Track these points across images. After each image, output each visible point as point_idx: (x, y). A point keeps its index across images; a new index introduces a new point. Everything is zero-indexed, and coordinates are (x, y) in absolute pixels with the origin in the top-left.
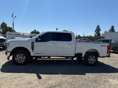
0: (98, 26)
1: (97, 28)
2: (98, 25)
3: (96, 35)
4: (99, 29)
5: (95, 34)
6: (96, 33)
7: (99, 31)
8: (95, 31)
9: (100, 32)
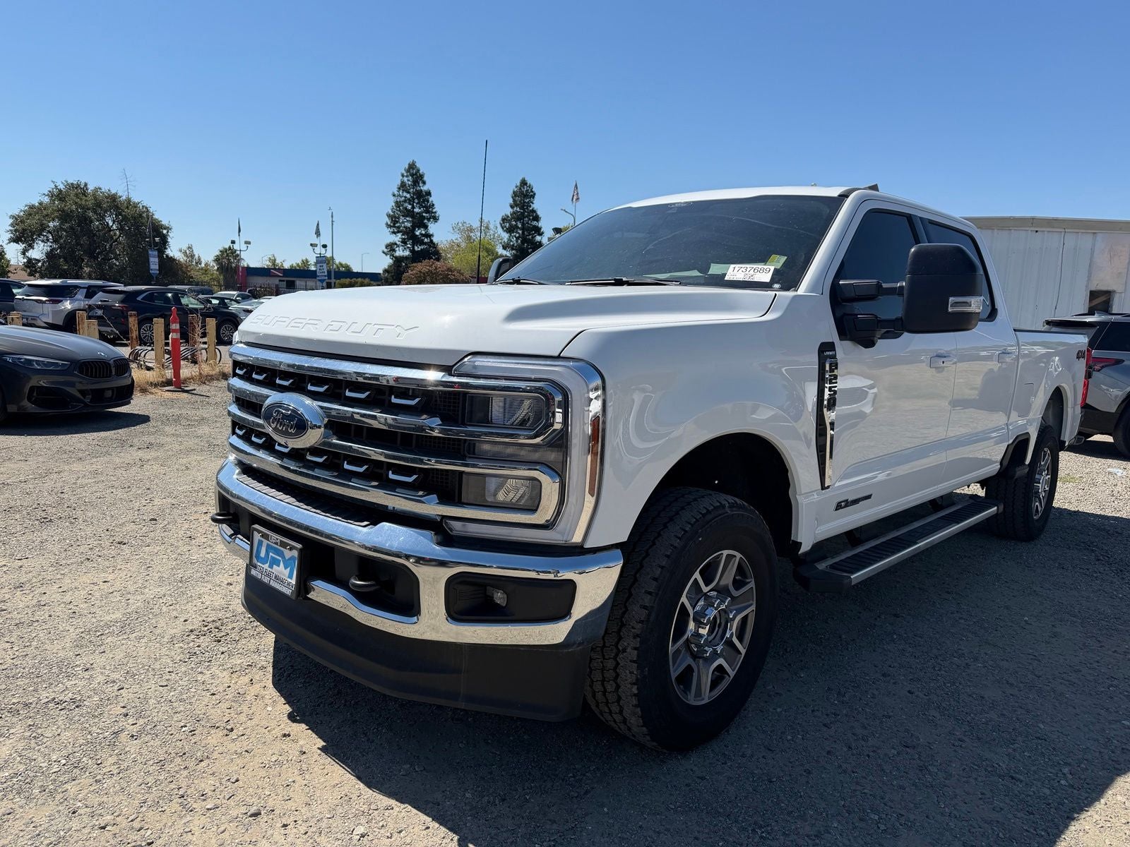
0: (415, 175)
1: (403, 186)
2: (412, 166)
3: (400, 252)
4: (423, 198)
5: (391, 248)
6: (397, 238)
7: (420, 222)
8: (394, 223)
9: (433, 228)
